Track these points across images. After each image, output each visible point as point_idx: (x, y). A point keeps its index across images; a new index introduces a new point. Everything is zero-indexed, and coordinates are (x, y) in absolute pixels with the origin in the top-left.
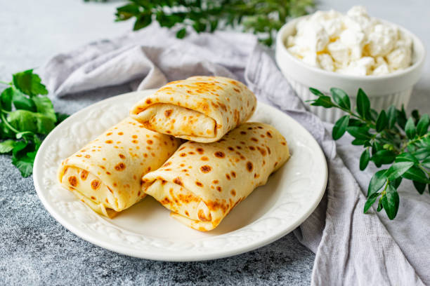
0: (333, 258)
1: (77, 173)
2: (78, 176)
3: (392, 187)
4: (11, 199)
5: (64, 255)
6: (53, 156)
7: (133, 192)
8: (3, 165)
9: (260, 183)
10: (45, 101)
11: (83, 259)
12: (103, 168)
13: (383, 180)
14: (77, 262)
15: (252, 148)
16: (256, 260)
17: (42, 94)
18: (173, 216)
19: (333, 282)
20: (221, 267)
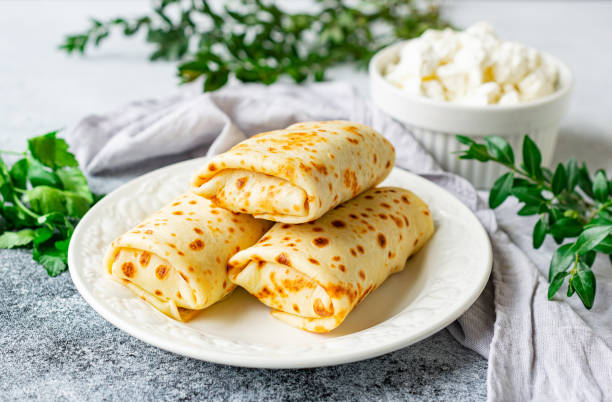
0: (514, 358)
1: (133, 257)
2: (136, 261)
3: (584, 264)
4: (35, 305)
5: (121, 374)
6: (96, 241)
7: (216, 282)
8: (20, 261)
9: (396, 268)
10: (76, 175)
11: (148, 378)
12: (173, 246)
13: (570, 258)
14: (140, 383)
15: (383, 217)
16: (400, 371)
17: (71, 166)
18: (275, 314)
19: (517, 389)
20: (351, 381)
